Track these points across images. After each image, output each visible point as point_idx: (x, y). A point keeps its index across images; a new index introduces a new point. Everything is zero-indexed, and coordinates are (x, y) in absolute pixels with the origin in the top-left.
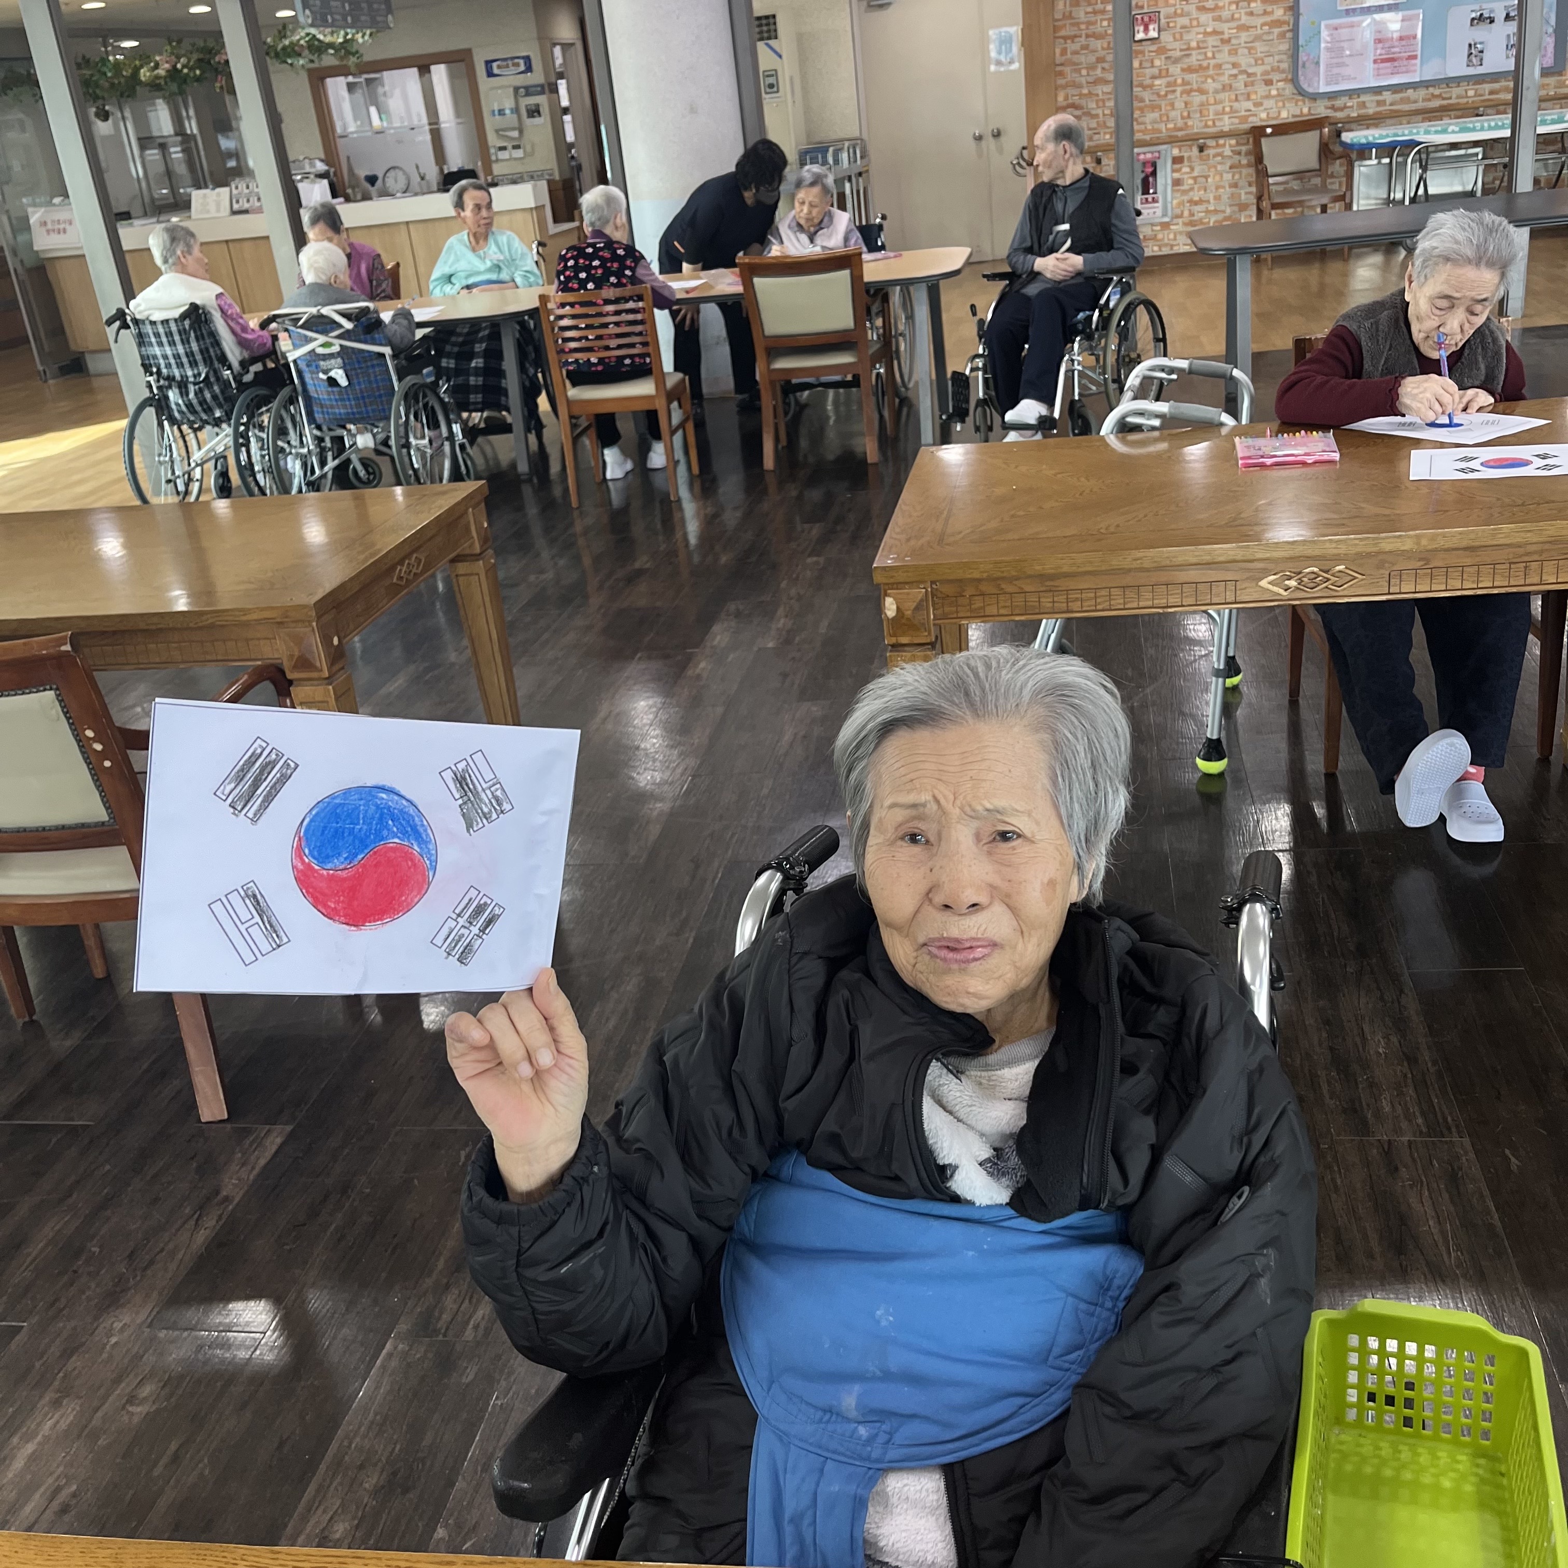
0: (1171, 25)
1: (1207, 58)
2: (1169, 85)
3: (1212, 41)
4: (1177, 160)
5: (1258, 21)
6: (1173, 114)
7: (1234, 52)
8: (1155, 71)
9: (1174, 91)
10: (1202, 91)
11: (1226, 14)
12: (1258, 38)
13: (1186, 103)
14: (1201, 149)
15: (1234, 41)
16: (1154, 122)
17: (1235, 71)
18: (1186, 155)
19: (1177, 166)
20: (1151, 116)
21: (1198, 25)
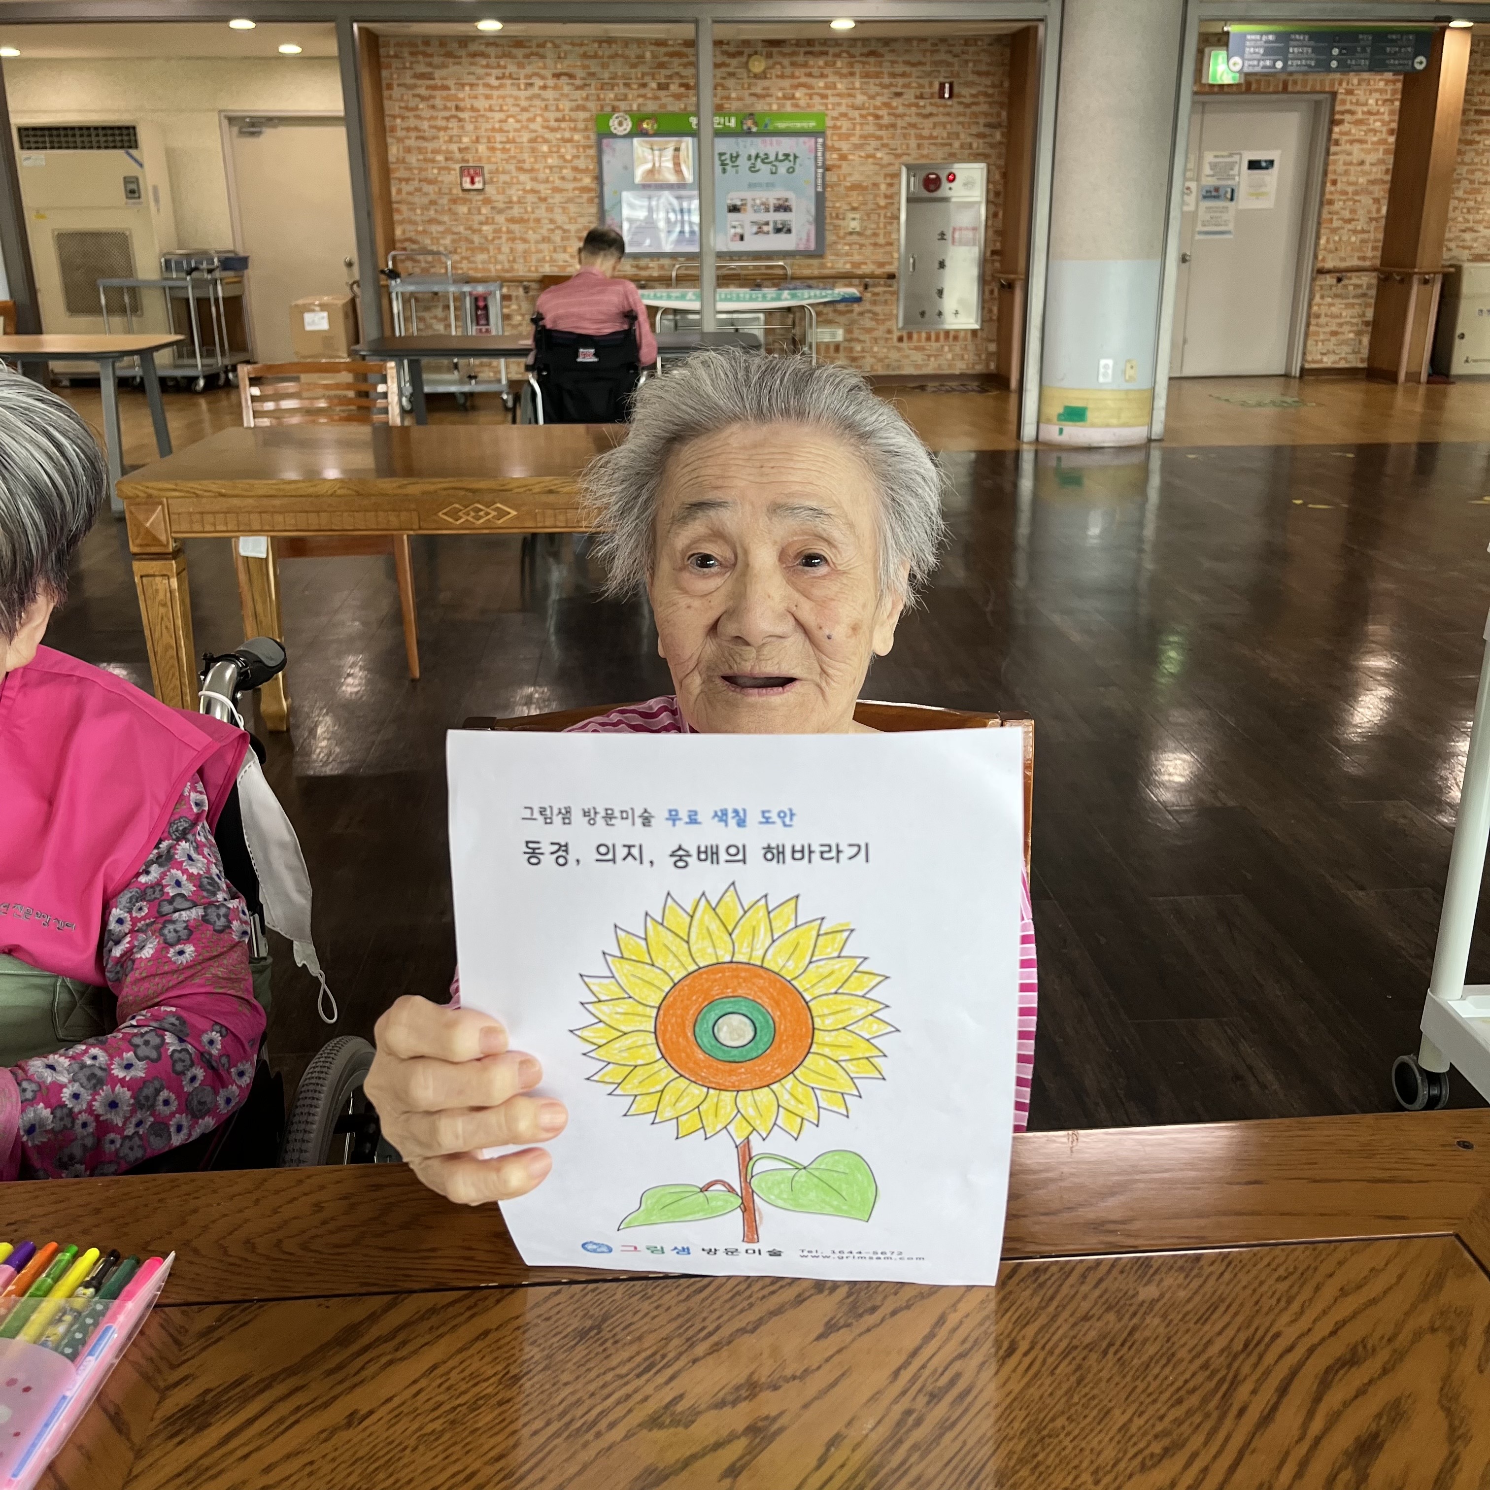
0: (494, 180)
1: (527, 212)
2: (496, 231)
3: (531, 198)
4: (507, 298)
5: (570, 186)
6: (501, 257)
7: (550, 209)
8: (482, 218)
9: (500, 237)
10: (525, 241)
11: (541, 176)
12: (570, 200)
13: (512, 250)
14: (527, 290)
15: (550, 201)
16: (483, 262)
17: (552, 226)
18: (514, 294)
19: (506, 303)
20: (481, 257)
21: (518, 183)
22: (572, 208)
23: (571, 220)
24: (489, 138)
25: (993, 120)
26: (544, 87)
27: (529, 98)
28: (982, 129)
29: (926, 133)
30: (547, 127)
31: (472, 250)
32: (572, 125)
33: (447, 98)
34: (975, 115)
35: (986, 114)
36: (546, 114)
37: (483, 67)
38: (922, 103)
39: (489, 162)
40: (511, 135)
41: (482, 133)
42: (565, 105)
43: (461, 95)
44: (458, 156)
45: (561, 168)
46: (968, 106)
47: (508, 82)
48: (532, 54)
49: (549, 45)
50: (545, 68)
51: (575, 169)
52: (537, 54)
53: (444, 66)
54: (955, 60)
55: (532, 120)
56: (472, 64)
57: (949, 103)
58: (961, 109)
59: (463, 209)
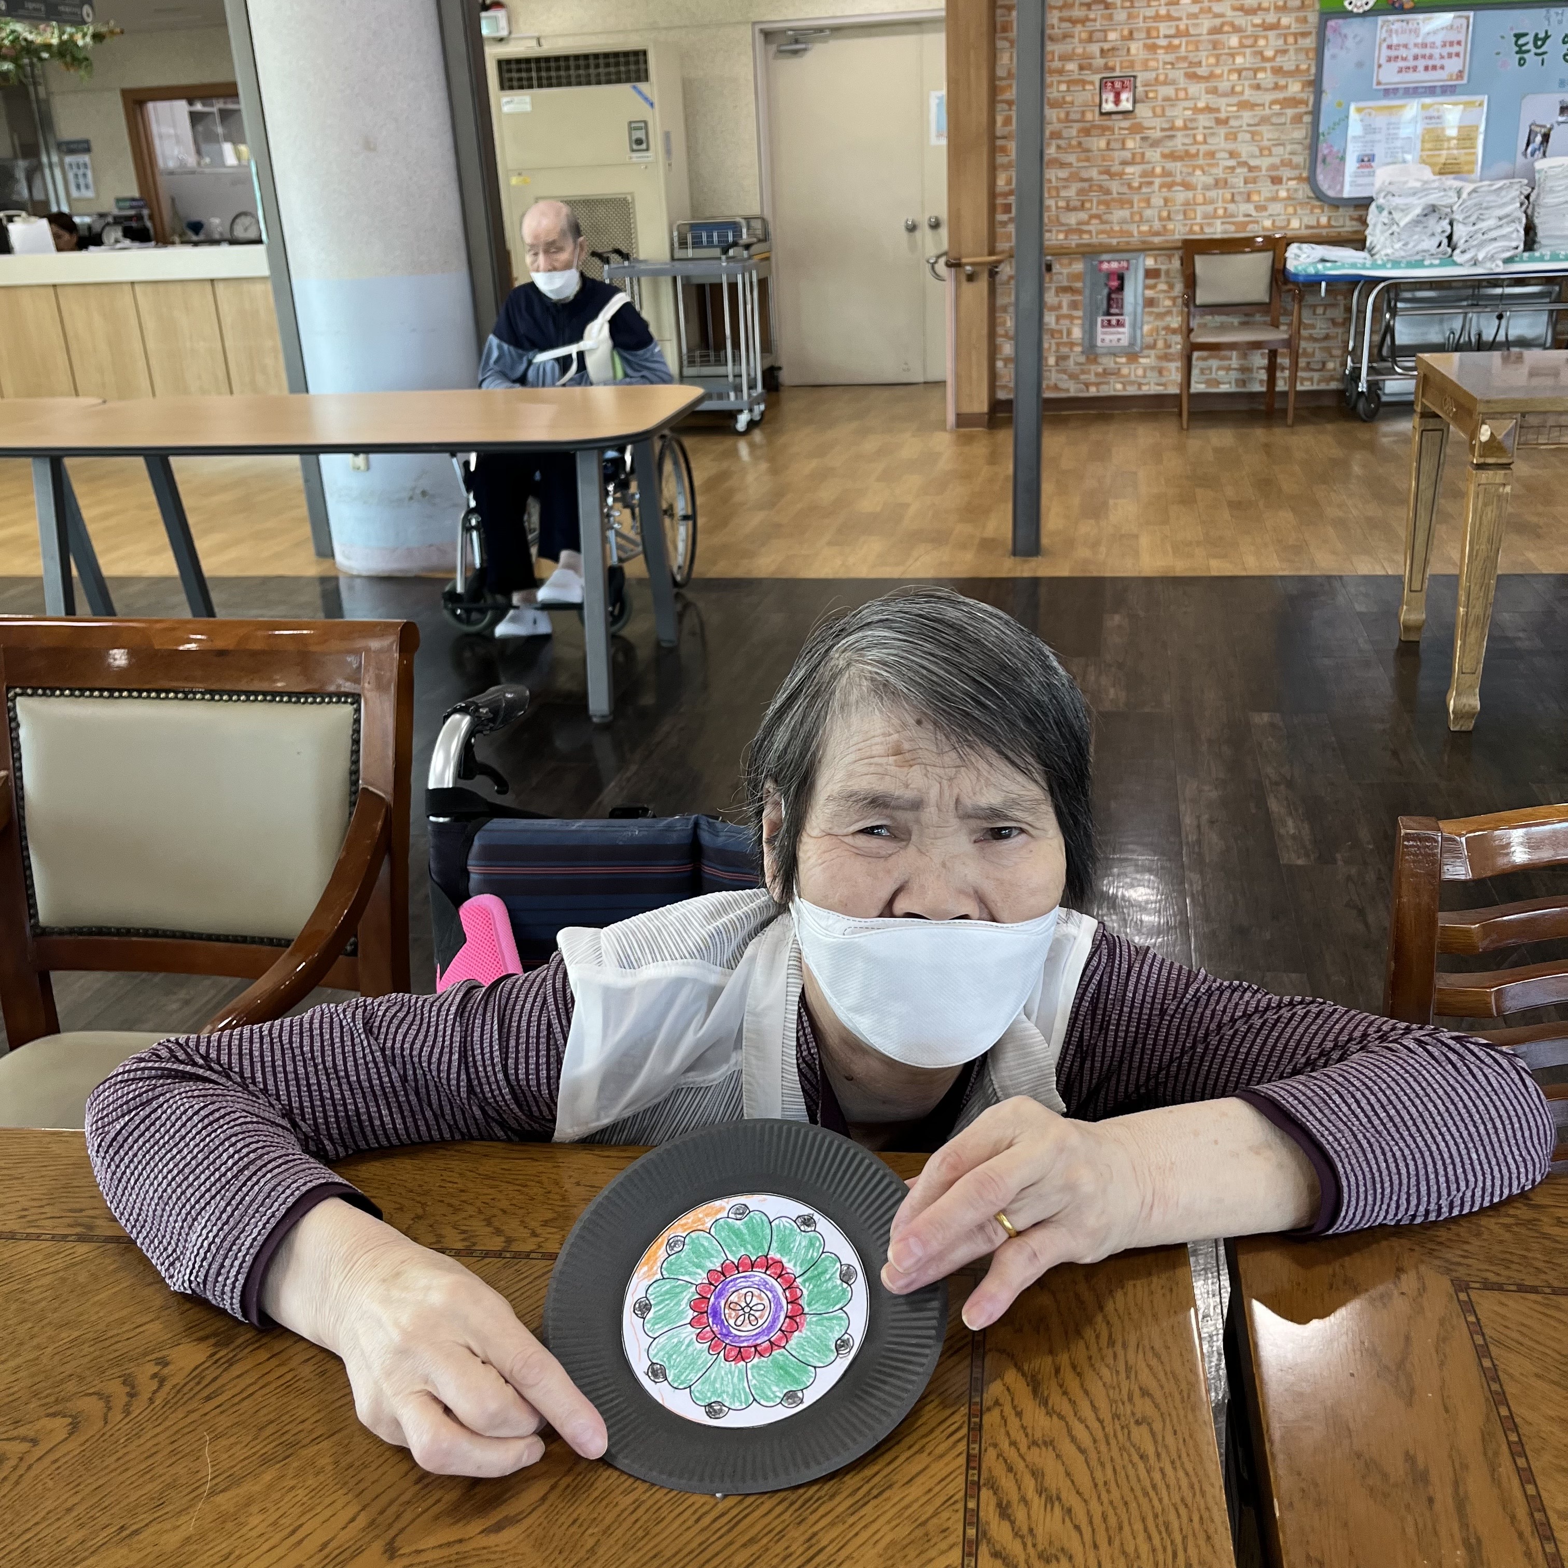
0: (1151, 95)
4: (1152, 274)
5: (1268, 97)
6: (1148, 213)
8: (1127, 155)
9: (1151, 183)
11: (1224, 86)
12: (1264, 120)
13: (1166, 201)
16: (1123, 222)
18: (1164, 267)
19: (1151, 282)
20: (1119, 214)
22: (1267, 133)
23: (1264, 151)
24: (1148, 31)
31: (1108, 204)
39: (1146, 67)
40: (1183, 24)
41: (1139, 23)
45: (1256, 71)
51: (1278, 71)
59: (1099, 143)
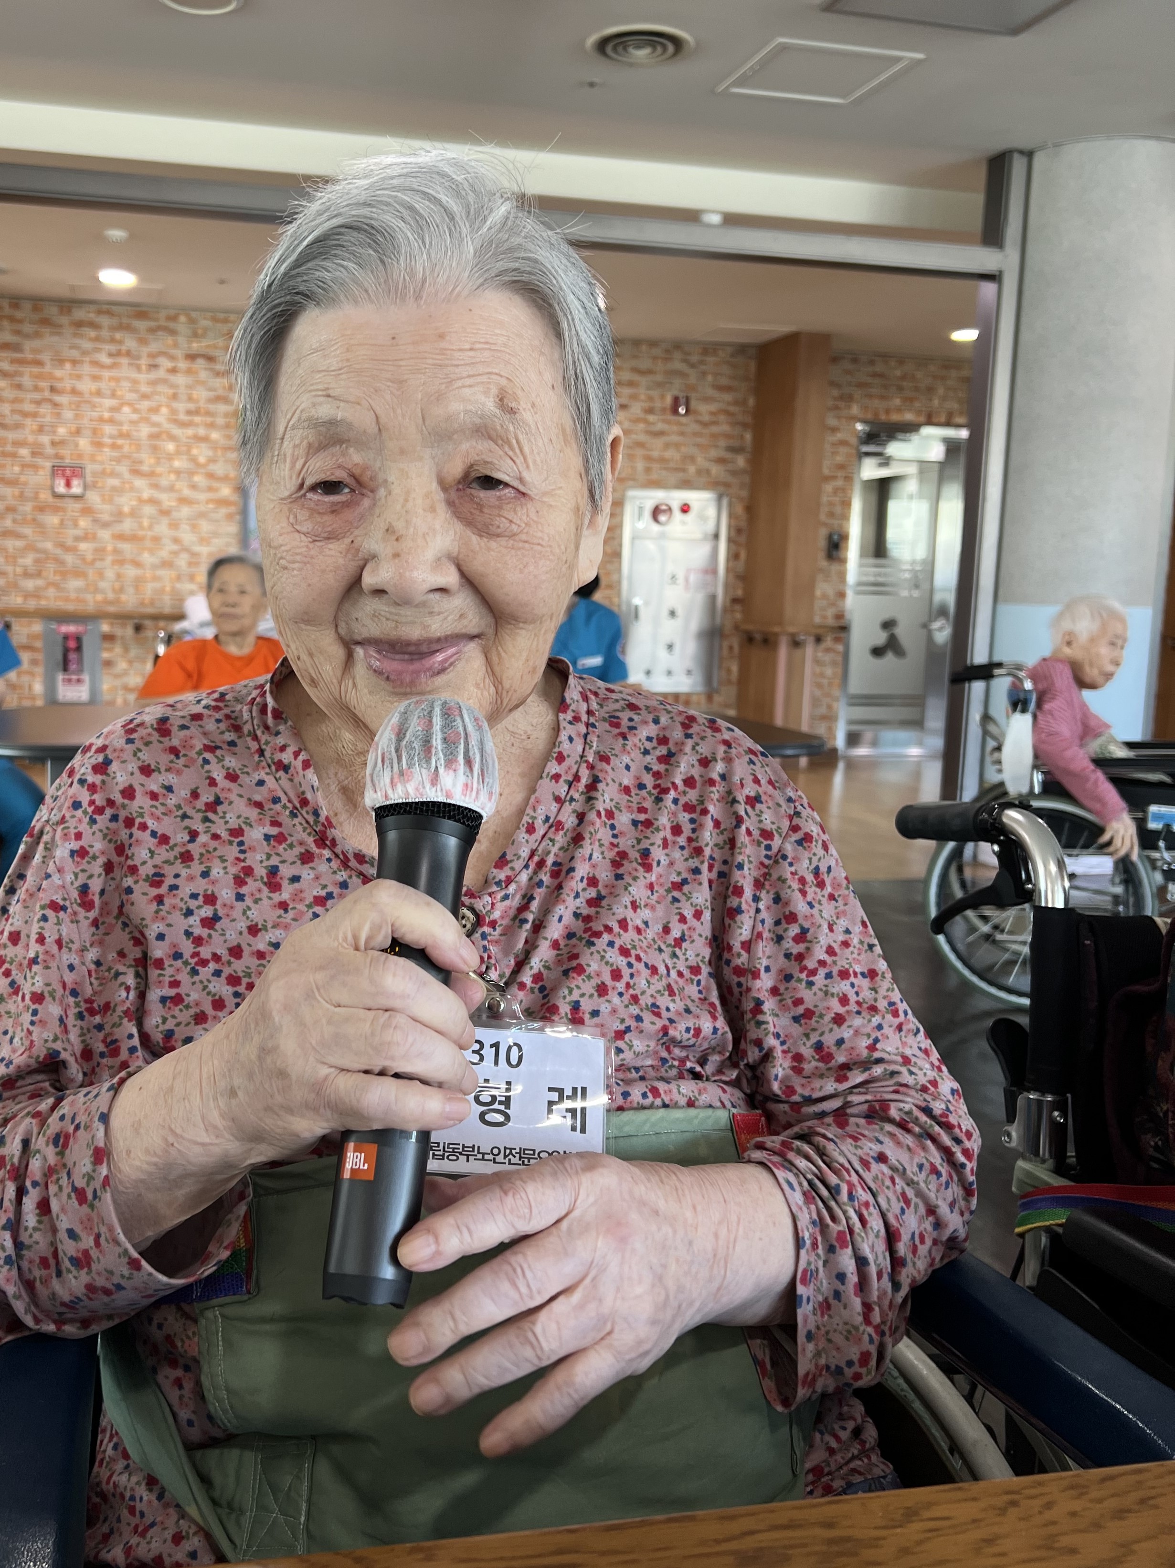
0: (100, 485)
1: (141, 527)
2: (96, 550)
3: (148, 510)
4: (109, 638)
5: (202, 497)
6: (102, 585)
7: (174, 525)
8: (78, 532)
9: (102, 560)
10: (137, 564)
11: (164, 482)
12: (202, 515)
13: (119, 576)
14: (138, 628)
15: (175, 514)
16: (78, 590)
17: (175, 547)
18: (118, 631)
19: (106, 645)
20: (74, 584)
21: (132, 489)
22: (205, 526)
23: (202, 540)
24: (95, 431)
25: (735, 443)
26: (173, 371)
27: (153, 383)
28: (722, 453)
29: (655, 454)
30: (176, 422)
31: (64, 574)
32: (209, 420)
33: (40, 377)
34: (714, 436)
35: (727, 436)
36: (175, 405)
37: (91, 339)
38: (651, 418)
39: (93, 459)
40: (125, 428)
41: (85, 422)
42: (201, 394)
43: (58, 373)
44: (49, 451)
45: (191, 473)
46: (705, 425)
47: (124, 361)
48: (159, 328)
49: (183, 319)
50: (176, 345)
51: (211, 476)
52: (166, 329)
53: (37, 335)
54: (692, 372)
55: (155, 410)
56: (75, 335)
57: (684, 420)
58: (696, 427)
59: (52, 520)
